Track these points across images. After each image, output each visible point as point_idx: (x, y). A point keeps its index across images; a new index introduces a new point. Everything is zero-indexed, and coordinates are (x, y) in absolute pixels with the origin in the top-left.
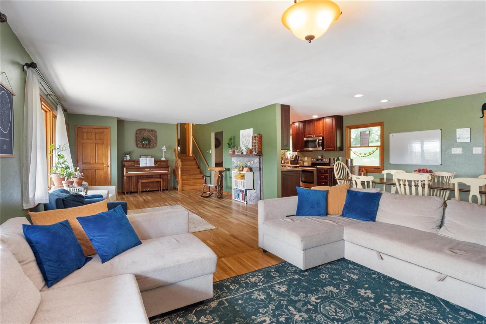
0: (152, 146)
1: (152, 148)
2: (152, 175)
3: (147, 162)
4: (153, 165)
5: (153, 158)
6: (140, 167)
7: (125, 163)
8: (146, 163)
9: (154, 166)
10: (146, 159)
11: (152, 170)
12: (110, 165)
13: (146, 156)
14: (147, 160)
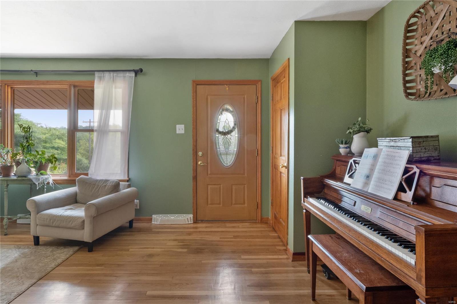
4: (391, 192)
7: (337, 163)
8: (368, 172)
12: (287, 165)
14: (380, 159)
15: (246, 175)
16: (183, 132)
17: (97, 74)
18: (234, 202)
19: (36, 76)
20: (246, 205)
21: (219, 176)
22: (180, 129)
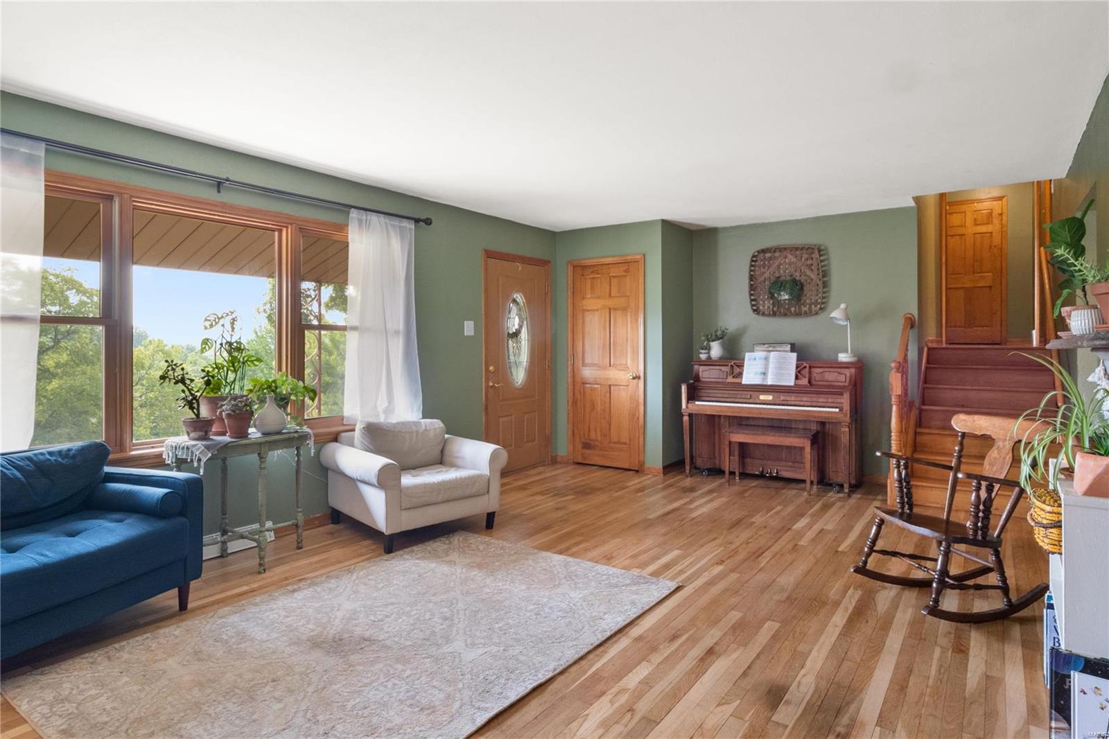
0: (810, 309)
1: (808, 314)
2: (790, 421)
3: (766, 368)
4: (790, 381)
5: (794, 355)
6: (740, 384)
7: (702, 368)
8: (763, 371)
9: (792, 384)
10: (766, 359)
11: (782, 398)
12: (642, 375)
13: (772, 344)
14: (771, 360)
15: (537, 398)
16: (472, 334)
17: (354, 214)
18: (525, 440)
19: (216, 191)
20: (536, 441)
21: (511, 402)
22: (469, 328)
